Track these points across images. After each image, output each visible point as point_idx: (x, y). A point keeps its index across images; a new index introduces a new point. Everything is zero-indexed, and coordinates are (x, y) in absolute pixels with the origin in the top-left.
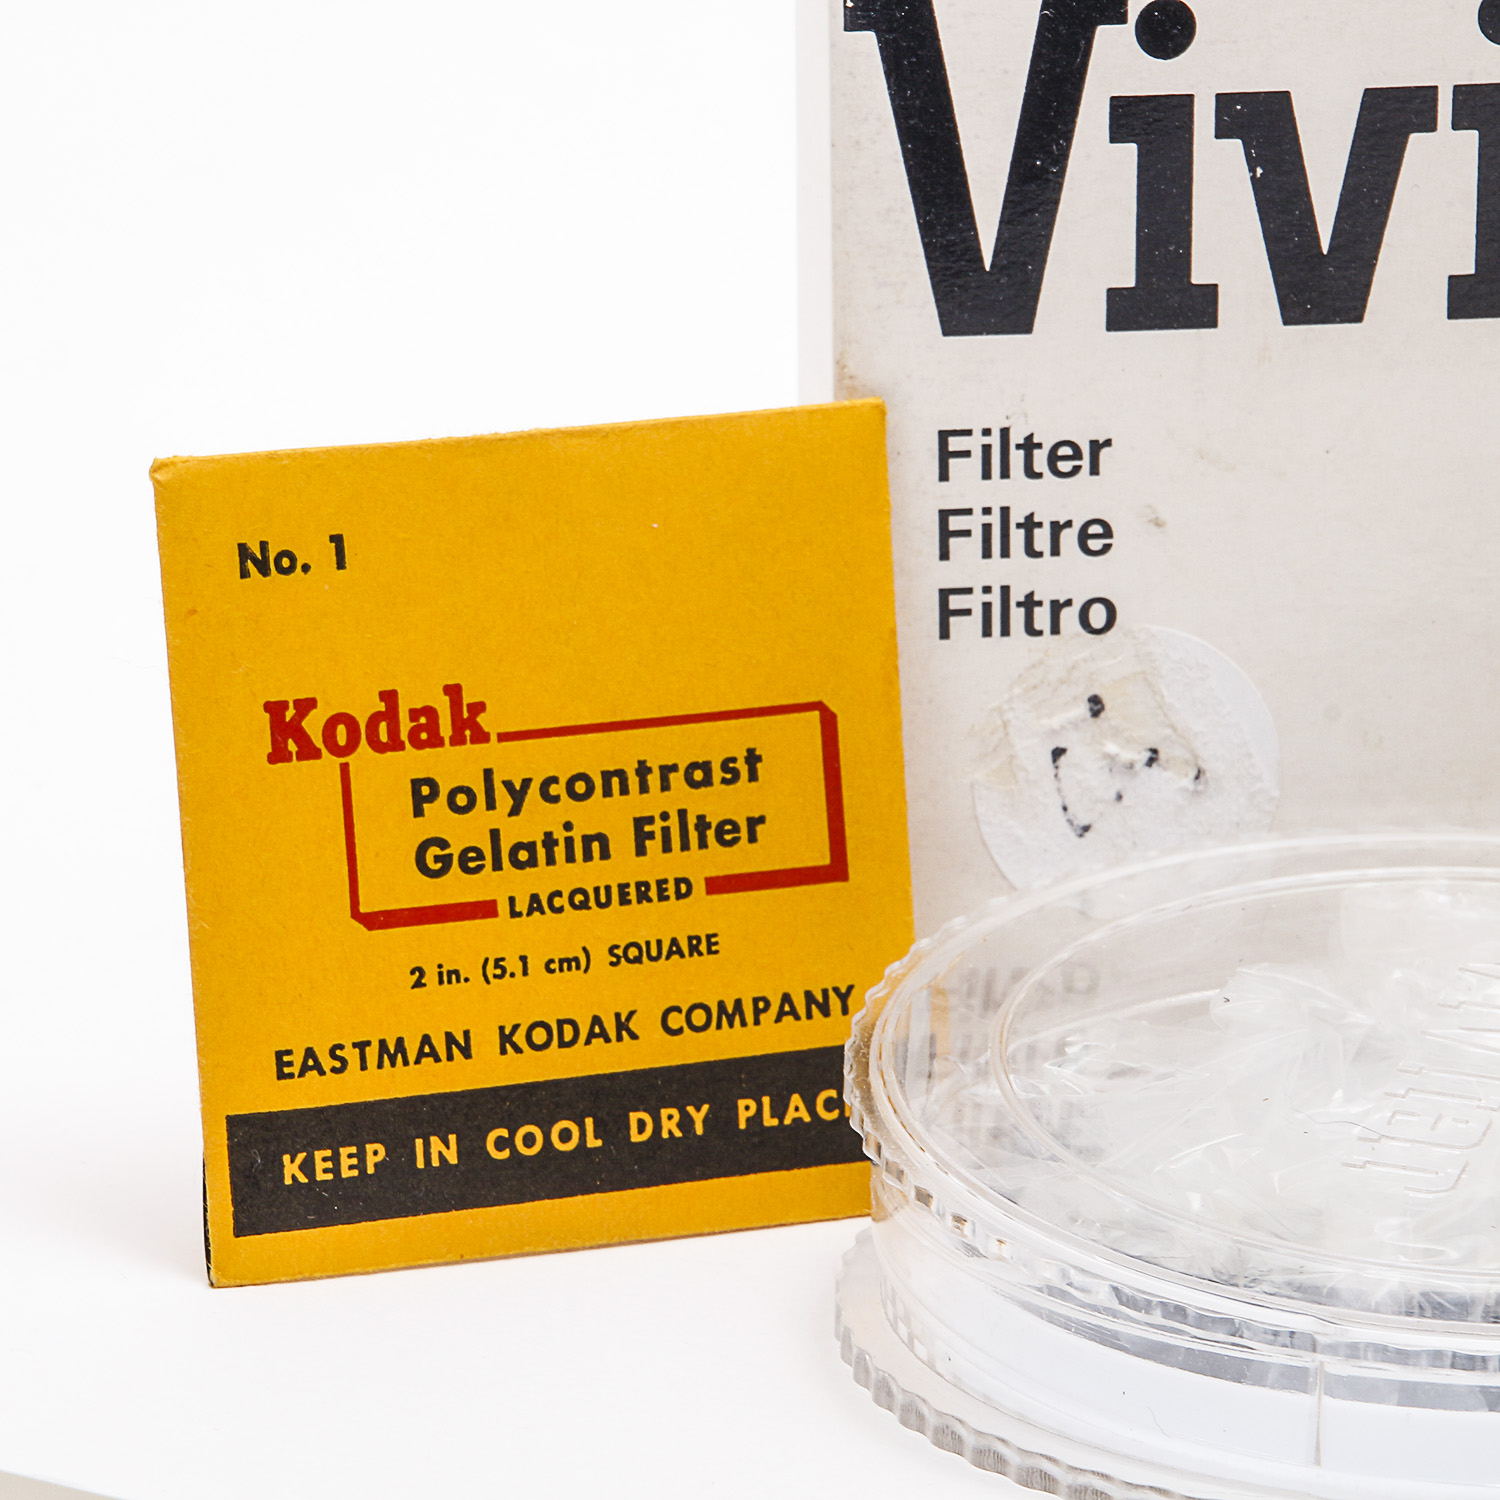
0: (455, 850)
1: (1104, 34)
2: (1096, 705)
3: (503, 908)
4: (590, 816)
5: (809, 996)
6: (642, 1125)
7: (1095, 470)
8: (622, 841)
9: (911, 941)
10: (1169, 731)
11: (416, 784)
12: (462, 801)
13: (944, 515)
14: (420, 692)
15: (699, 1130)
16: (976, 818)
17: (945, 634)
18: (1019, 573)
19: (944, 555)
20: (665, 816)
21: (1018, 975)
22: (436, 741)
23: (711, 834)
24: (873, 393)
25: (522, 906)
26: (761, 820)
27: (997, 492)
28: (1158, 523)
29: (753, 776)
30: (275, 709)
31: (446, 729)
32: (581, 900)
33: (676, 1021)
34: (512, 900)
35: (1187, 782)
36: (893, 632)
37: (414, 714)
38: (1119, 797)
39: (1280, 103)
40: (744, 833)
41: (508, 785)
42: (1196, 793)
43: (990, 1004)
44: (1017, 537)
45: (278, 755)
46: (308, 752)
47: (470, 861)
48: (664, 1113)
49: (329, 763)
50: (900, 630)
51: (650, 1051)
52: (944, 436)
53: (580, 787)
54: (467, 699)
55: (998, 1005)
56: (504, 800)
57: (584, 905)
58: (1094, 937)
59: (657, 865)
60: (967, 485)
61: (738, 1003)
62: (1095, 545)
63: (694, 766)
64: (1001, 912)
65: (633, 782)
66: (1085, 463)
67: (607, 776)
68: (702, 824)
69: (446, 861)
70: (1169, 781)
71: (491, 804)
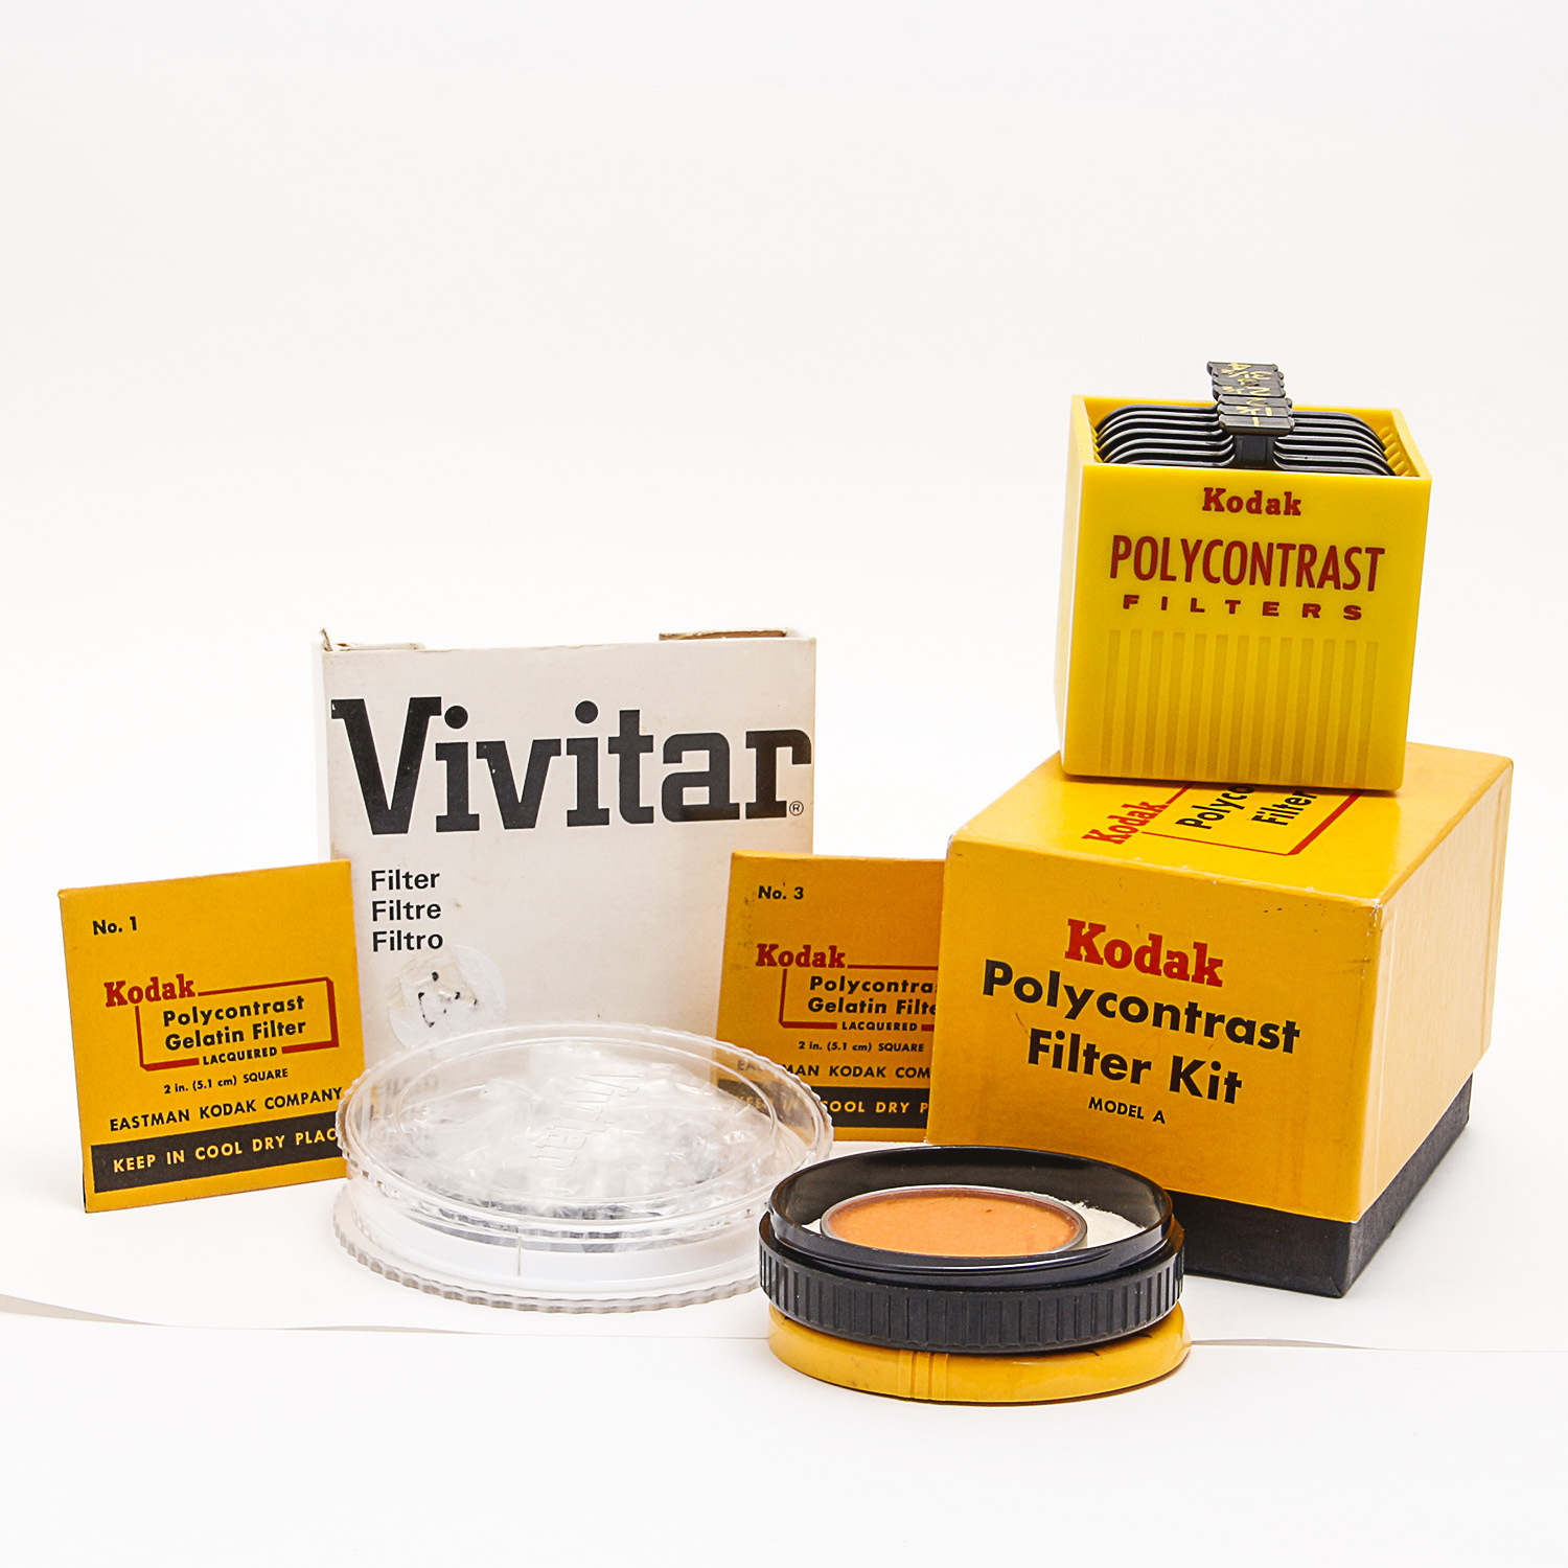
0: (182, 1039)
1: (432, 719)
2: (435, 976)
3: (201, 1061)
4: (235, 1024)
5: (324, 1092)
6: (258, 1145)
7: (433, 886)
8: (249, 1033)
9: (363, 1069)
10: (463, 985)
11: (166, 1013)
12: (184, 1020)
13: (375, 904)
14: (167, 977)
15: (281, 1146)
16: (389, 1021)
17: (376, 949)
18: (404, 925)
19: (375, 919)
20: (265, 1023)
21: (407, 1081)
22: (173, 996)
23: (284, 1030)
24: (346, 857)
25: (209, 1060)
26: (304, 1024)
27: (395, 895)
28: (458, 905)
29: (300, 1007)
30: (109, 986)
31: (177, 991)
32: (232, 1057)
33: (271, 1103)
34: (205, 1058)
35: (471, 1005)
36: (355, 950)
37: (165, 986)
38: (445, 1011)
39: (501, 745)
40: (297, 1029)
41: (202, 1013)
42: (475, 1009)
43: (396, 1092)
44: (403, 912)
45: (110, 1004)
46: (122, 1002)
47: (188, 1043)
48: (267, 1139)
49: (131, 1006)
50: (358, 949)
51: (262, 1115)
52: (374, 873)
53: (231, 1013)
54: (186, 980)
55: (399, 1092)
56: (201, 1019)
57: (234, 1059)
58: (435, 1067)
59: (262, 1043)
60: (383, 892)
61: (296, 1096)
62: (434, 914)
63: (277, 1004)
64: (400, 1057)
65: (253, 1010)
66: (429, 883)
67: (242, 1008)
68: (280, 1026)
69: (178, 1043)
70: (464, 1005)
71: (196, 1021)
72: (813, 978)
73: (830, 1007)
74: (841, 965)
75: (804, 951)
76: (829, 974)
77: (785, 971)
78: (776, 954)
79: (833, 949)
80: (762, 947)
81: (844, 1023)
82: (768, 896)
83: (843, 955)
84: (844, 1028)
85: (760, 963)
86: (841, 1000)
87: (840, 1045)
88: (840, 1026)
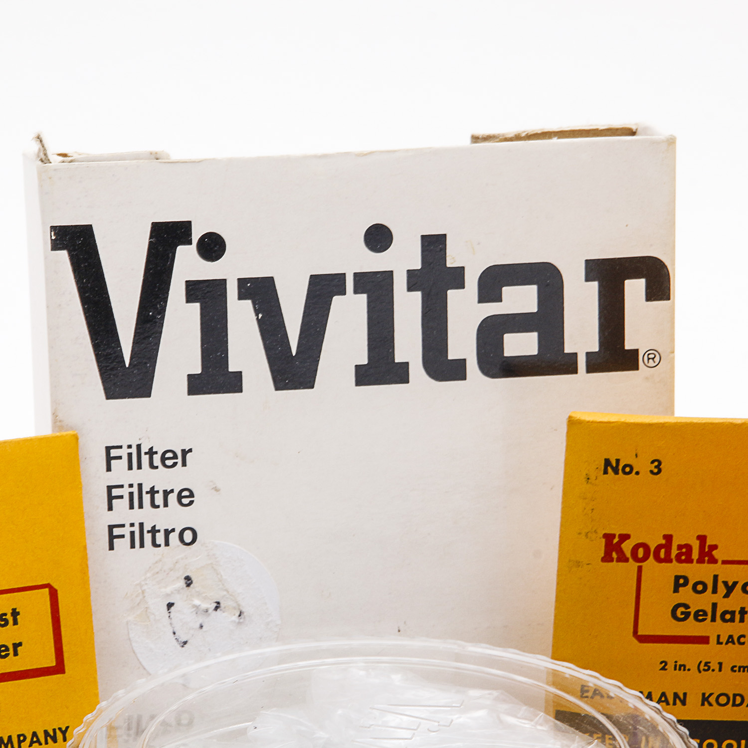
1: (181, 250)
2: (188, 581)
5: (46, 732)
7: (184, 464)
9: (98, 703)
10: (225, 593)
13: (110, 488)
16: (130, 639)
17: (111, 547)
18: (148, 516)
19: (110, 508)
21: (152, 717)
24: (72, 428)
26: (20, 644)
27: (136, 476)
28: (217, 490)
29: (15, 622)
35: (235, 618)
36: (85, 547)
38: (201, 627)
39: (269, 282)
40: (11, 651)
42: (239, 623)
43: (139, 732)
44: (147, 498)
50: (89, 546)
52: (108, 449)
55: (143, 731)
58: (190, 697)
60: (120, 473)
61: (10, 738)
62: (185, 501)
64: (142, 687)
66: (179, 460)
70: (226, 618)
72: (677, 578)
73: (699, 616)
74: (713, 561)
75: (664, 542)
76: (697, 572)
77: (640, 569)
78: (627, 547)
79: (702, 539)
80: (609, 537)
81: (719, 636)
82: (616, 471)
83: (715, 547)
84: (719, 643)
85: (607, 558)
86: (714, 606)
87: (714, 665)
88: (713, 640)
